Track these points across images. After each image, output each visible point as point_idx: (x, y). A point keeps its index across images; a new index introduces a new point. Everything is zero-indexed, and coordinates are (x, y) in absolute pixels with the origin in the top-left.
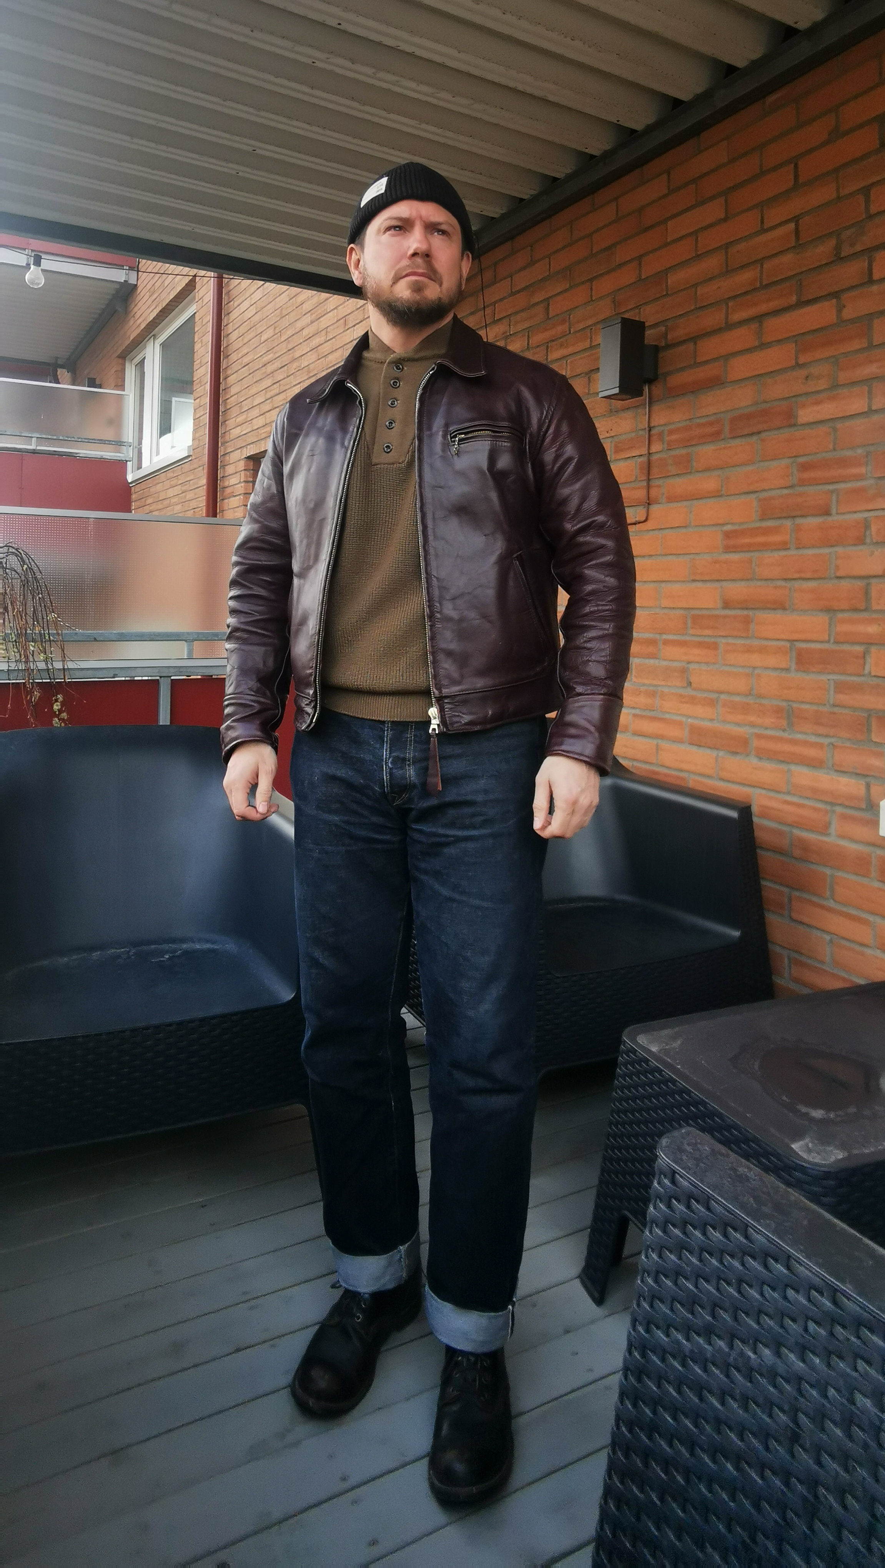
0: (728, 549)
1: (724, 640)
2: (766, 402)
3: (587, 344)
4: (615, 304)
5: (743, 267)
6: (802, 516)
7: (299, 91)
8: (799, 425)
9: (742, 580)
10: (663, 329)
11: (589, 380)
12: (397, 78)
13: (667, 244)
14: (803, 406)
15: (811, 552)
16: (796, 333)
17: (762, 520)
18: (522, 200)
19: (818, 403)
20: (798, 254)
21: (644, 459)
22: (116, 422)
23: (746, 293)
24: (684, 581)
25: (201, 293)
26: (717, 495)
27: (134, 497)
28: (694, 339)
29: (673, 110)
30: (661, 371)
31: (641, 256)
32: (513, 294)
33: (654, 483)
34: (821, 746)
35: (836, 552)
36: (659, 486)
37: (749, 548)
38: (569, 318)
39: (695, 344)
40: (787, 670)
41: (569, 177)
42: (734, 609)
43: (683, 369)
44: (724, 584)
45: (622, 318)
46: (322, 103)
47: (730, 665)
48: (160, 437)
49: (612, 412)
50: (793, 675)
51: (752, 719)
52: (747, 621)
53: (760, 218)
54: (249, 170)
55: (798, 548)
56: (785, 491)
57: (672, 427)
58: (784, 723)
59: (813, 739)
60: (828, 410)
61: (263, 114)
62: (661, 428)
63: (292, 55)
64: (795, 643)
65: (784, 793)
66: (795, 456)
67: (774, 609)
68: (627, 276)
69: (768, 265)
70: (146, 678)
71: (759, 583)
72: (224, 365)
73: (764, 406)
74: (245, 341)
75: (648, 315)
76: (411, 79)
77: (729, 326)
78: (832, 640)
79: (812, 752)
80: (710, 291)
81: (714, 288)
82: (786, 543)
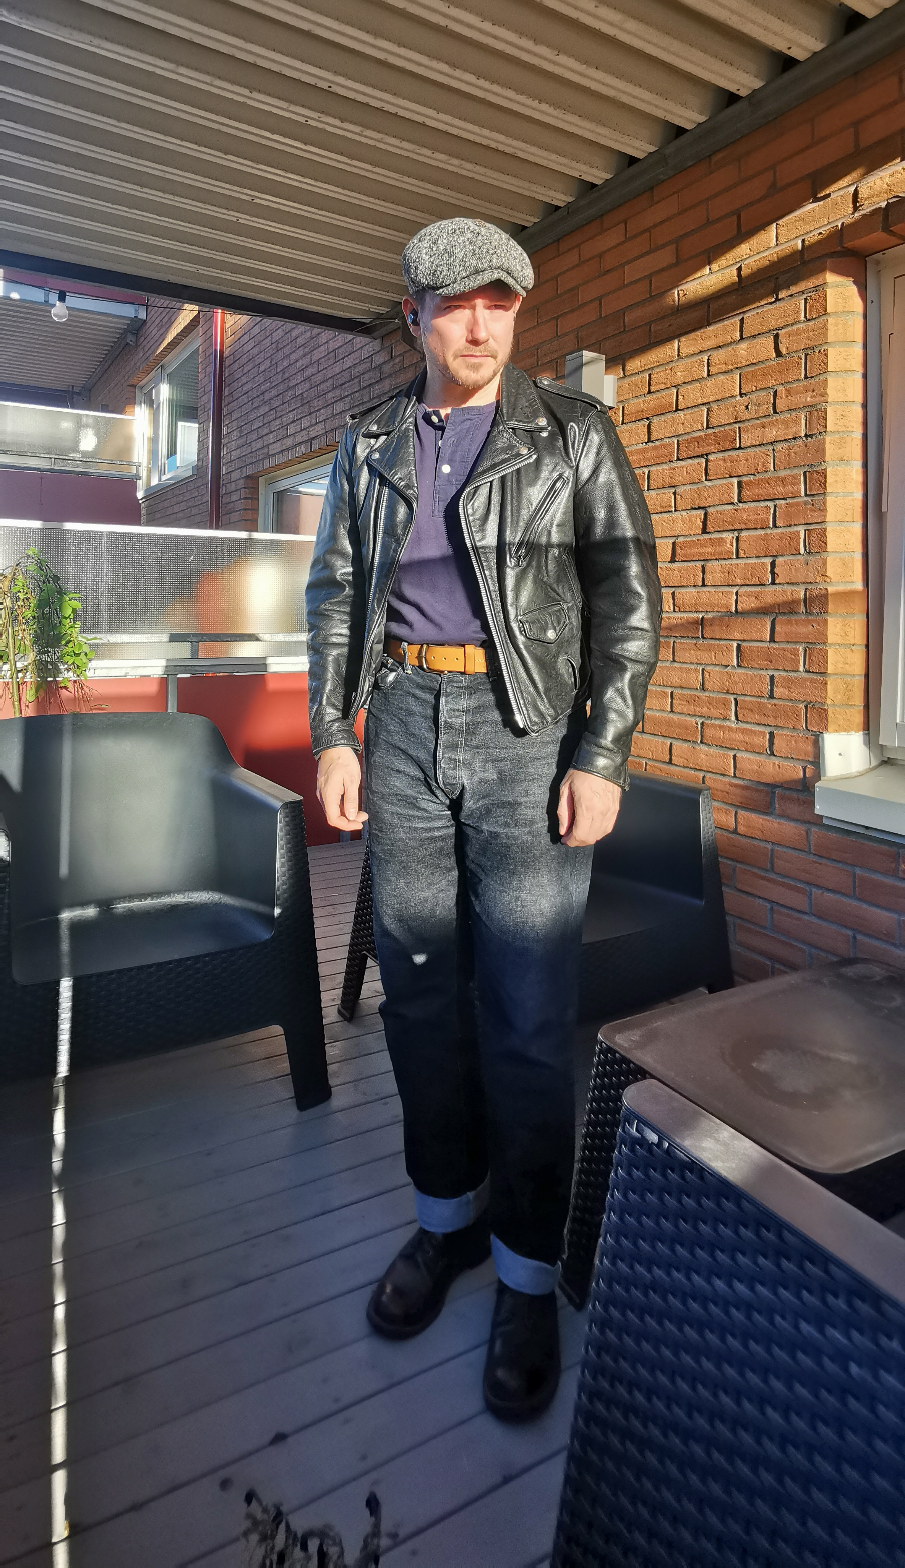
2: (714, 427)
4: (578, 340)
5: (692, 307)
7: (292, 146)
12: (381, 136)
13: (623, 286)
14: (746, 431)
16: (740, 364)
19: (759, 428)
20: (740, 295)
25: (205, 328)
26: (669, 510)
27: (143, 512)
28: (649, 370)
29: (628, 166)
30: (619, 399)
31: (601, 296)
34: (762, 734)
38: (537, 352)
39: (650, 375)
41: (536, 225)
42: (685, 612)
44: (676, 590)
46: (316, 158)
47: (681, 662)
48: (168, 457)
50: (737, 670)
51: (702, 710)
54: (248, 217)
56: (731, 507)
59: (753, 727)
61: (259, 166)
63: (286, 115)
65: (730, 776)
66: (740, 476)
68: (589, 315)
69: (714, 306)
72: (225, 392)
74: (245, 371)
75: (608, 349)
76: (394, 137)
79: (754, 740)
80: (662, 328)
81: (667, 325)
82: (732, 553)
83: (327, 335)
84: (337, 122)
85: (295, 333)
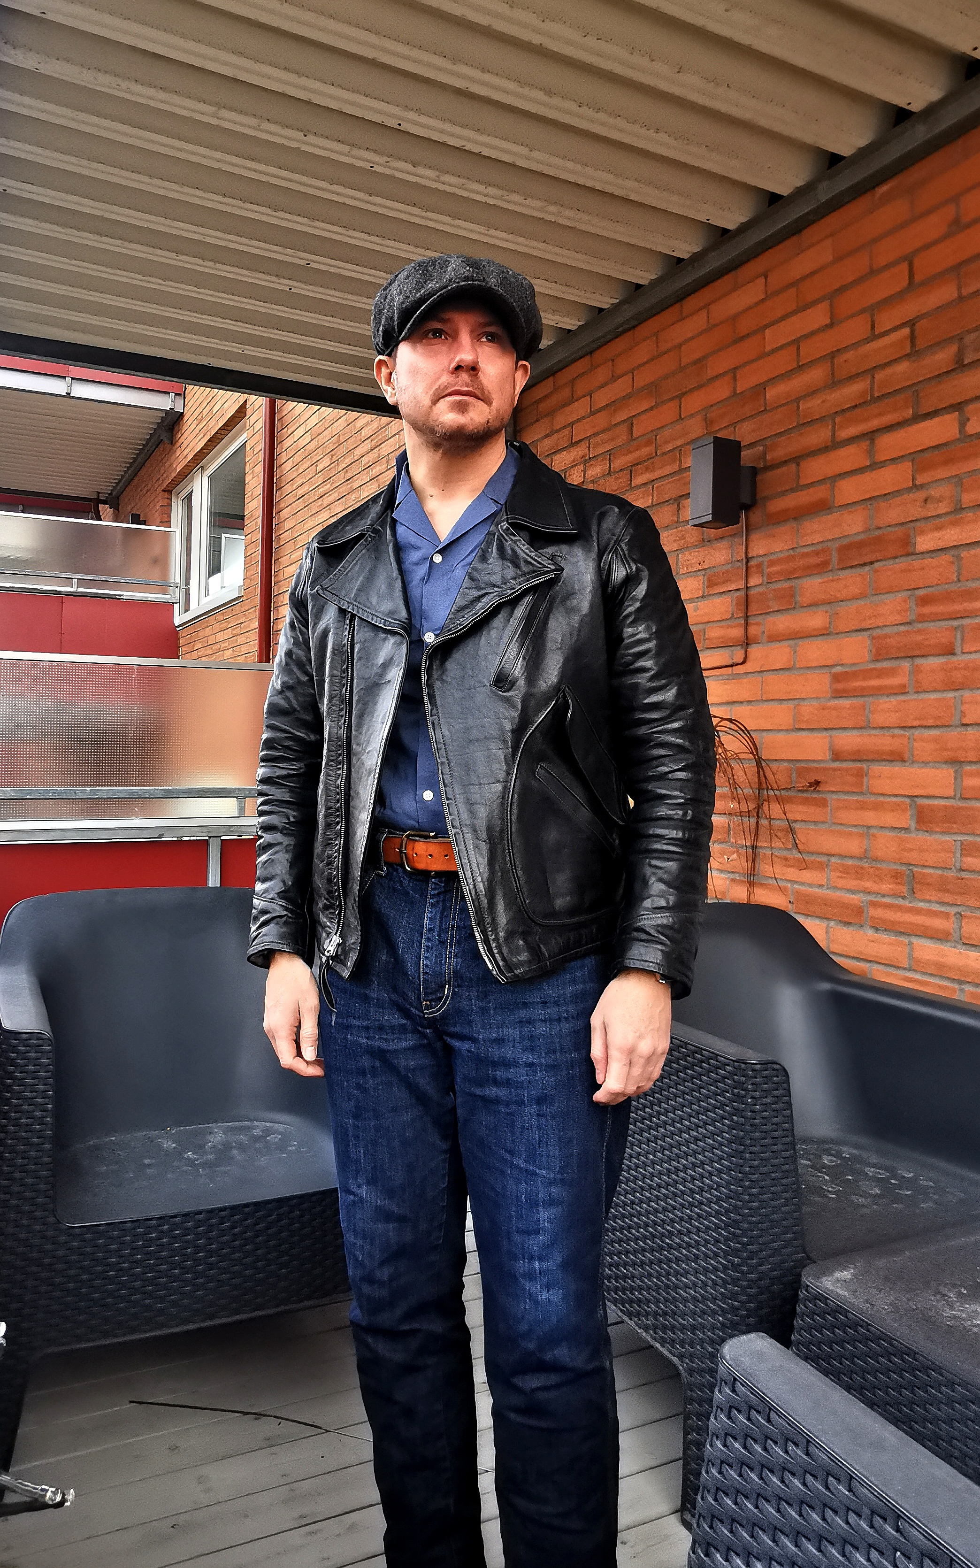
0: (838, 694)
1: (834, 796)
2: (880, 528)
3: (676, 467)
4: (706, 422)
5: (852, 378)
6: (923, 656)
7: (356, 199)
8: (917, 554)
9: (854, 728)
10: (761, 448)
11: (679, 506)
12: (463, 181)
13: (763, 355)
14: (922, 532)
15: (933, 696)
16: (913, 450)
17: (876, 660)
18: (601, 310)
19: (939, 528)
20: (914, 361)
21: (742, 593)
22: (161, 561)
23: (855, 407)
24: (787, 730)
25: (253, 419)
26: (824, 633)
27: (182, 642)
28: (797, 459)
29: (769, 206)
30: (760, 494)
31: (736, 368)
32: (592, 413)
33: (752, 620)
34: (947, 916)
35: (962, 696)
36: (758, 624)
37: (862, 693)
38: (656, 440)
39: (798, 465)
40: (906, 829)
41: (654, 283)
42: (846, 760)
43: (784, 493)
44: (834, 733)
45: (716, 438)
46: (381, 210)
47: (841, 824)
48: (210, 576)
49: (704, 542)
50: (913, 835)
51: (868, 884)
52: (860, 775)
53: (870, 323)
54: (303, 286)
55: (917, 692)
56: (902, 628)
57: (772, 557)
58: (904, 889)
59: (936, 907)
60: (951, 536)
61: (317, 224)
62: (761, 559)
63: (348, 160)
64: (916, 799)
65: (905, 969)
66: (914, 589)
67: (893, 761)
68: (721, 391)
69: (880, 376)
70: (195, 838)
71: (873, 732)
72: (277, 497)
73: (878, 533)
74: (301, 470)
75: (745, 433)
76: (478, 181)
77: (835, 445)
78: (958, 796)
79: (938, 923)
80: (814, 406)
81: (819, 402)
82: (904, 686)
84: (409, 167)
85: (358, 424)
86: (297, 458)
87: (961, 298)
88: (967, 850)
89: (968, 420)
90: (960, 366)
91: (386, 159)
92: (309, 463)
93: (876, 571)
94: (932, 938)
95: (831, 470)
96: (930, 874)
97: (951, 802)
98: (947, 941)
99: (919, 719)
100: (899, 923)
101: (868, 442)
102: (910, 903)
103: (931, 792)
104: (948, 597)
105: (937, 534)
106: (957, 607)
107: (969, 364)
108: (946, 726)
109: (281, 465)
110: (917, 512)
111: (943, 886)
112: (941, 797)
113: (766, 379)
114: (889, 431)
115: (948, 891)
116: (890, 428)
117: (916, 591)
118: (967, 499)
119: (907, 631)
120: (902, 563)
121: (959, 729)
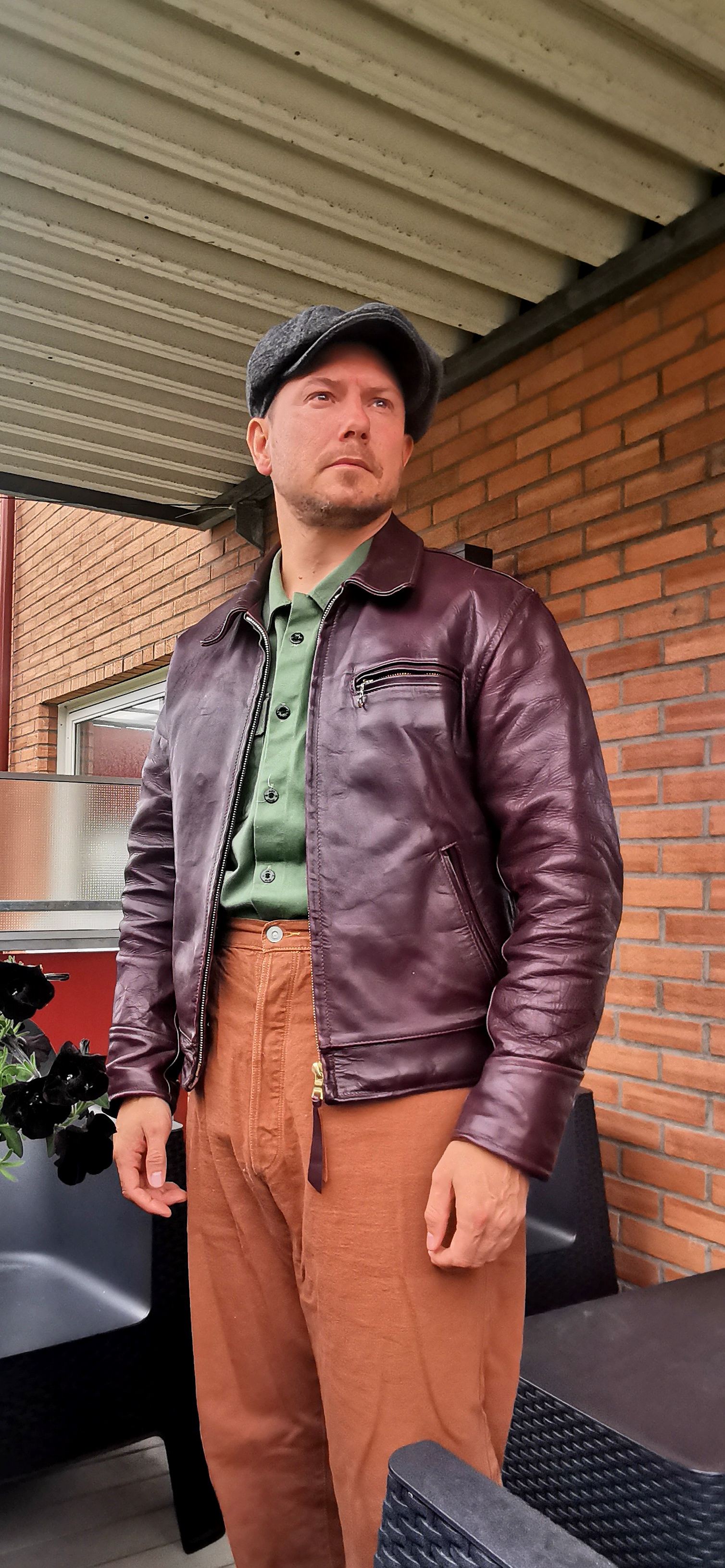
2: (631, 639)
4: (458, 530)
5: (601, 489)
6: (672, 767)
7: (101, 292)
8: (666, 665)
10: (514, 557)
12: (213, 278)
13: (515, 463)
14: (671, 643)
15: (682, 807)
16: (662, 562)
17: (626, 771)
19: (688, 640)
20: (664, 473)
23: (605, 517)
28: (548, 569)
29: (522, 313)
31: (487, 476)
34: (695, 1027)
35: (710, 808)
39: (549, 574)
40: (657, 941)
45: (466, 545)
46: (127, 305)
50: (663, 946)
53: (620, 433)
54: (44, 380)
55: (667, 803)
56: (652, 740)
58: (654, 1001)
59: (686, 1019)
60: (698, 647)
61: (60, 316)
63: (94, 252)
64: (665, 910)
65: (655, 1081)
66: (663, 700)
68: (472, 498)
69: (630, 487)
72: (15, 600)
73: (629, 643)
74: (41, 571)
75: (496, 542)
76: (228, 279)
77: (586, 554)
78: (707, 907)
79: (686, 1035)
80: (565, 515)
81: (571, 511)
82: (653, 797)
83: (143, 524)
84: (156, 261)
85: (102, 525)
86: (38, 558)
87: (708, 412)
88: (716, 961)
89: (716, 532)
90: (708, 478)
91: (134, 252)
92: (50, 564)
93: (626, 682)
94: (681, 1049)
95: (582, 581)
96: (678, 986)
97: (699, 914)
98: (695, 1053)
99: (668, 830)
100: (649, 1034)
101: (618, 553)
102: (660, 1014)
103: (679, 903)
104: (697, 709)
105: (687, 646)
106: (707, 718)
107: (717, 476)
108: (697, 837)
109: (21, 565)
110: (665, 623)
111: (692, 998)
112: (688, 908)
113: (518, 487)
114: (638, 542)
115: (697, 1003)
116: (639, 539)
117: (665, 702)
118: (716, 610)
119: (658, 743)
120: (652, 674)
121: (707, 841)
